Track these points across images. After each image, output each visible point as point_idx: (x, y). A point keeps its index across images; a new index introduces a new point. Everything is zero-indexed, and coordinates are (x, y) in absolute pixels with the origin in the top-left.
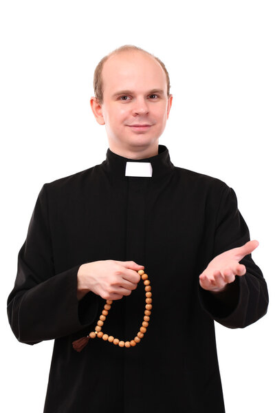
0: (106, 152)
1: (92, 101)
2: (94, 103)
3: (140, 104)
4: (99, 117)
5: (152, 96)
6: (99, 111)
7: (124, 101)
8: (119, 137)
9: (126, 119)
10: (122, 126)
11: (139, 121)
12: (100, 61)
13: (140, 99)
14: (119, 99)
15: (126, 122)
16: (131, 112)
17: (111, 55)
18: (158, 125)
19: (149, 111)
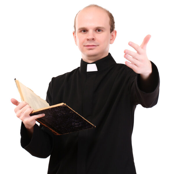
19: (94, 38)
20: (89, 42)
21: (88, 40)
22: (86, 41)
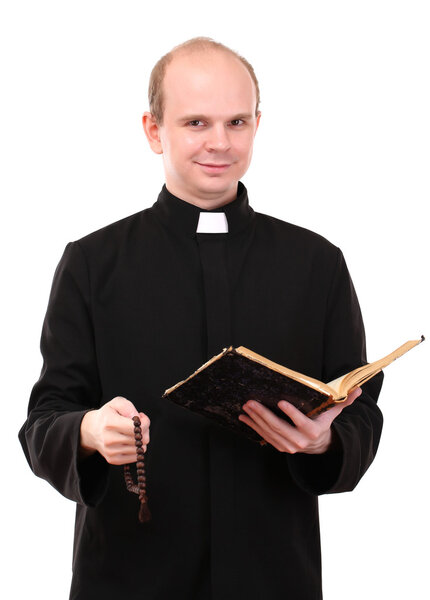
1: (145, 118)
2: (148, 120)
3: (217, 135)
4: (155, 141)
5: (234, 122)
6: (155, 133)
7: (193, 128)
8: (184, 178)
9: (196, 154)
10: (189, 163)
11: (215, 159)
12: (159, 59)
13: (219, 128)
14: (187, 124)
15: (195, 159)
16: (204, 145)
18: (241, 163)
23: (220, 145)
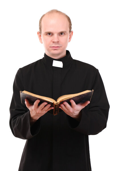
0: (44, 54)
2: (39, 34)
5: (61, 33)
7: (49, 35)
17: (47, 13)
19: (59, 41)
20: (54, 44)
21: (53, 42)
22: (52, 43)
23: (56, 40)
